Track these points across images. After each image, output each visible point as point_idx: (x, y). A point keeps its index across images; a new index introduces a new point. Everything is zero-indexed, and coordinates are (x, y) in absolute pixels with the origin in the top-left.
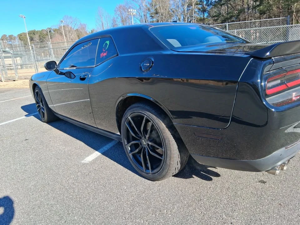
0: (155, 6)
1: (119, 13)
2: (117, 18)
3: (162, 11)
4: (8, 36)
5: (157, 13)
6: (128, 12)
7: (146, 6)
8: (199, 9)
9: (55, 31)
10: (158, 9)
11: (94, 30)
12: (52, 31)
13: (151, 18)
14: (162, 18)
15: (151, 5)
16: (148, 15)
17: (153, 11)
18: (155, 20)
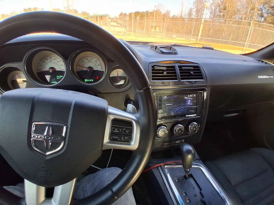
0: (225, 3)
1: (196, 5)
2: (194, 8)
3: (230, 8)
4: (123, 14)
5: (225, 9)
6: (204, 4)
7: (218, 3)
8: (259, 14)
9: (150, 13)
10: (227, 6)
11: (175, 15)
12: (149, 13)
13: (219, 13)
14: (228, 14)
15: (222, 2)
16: (218, 10)
17: (222, 7)
18: (221, 14)
